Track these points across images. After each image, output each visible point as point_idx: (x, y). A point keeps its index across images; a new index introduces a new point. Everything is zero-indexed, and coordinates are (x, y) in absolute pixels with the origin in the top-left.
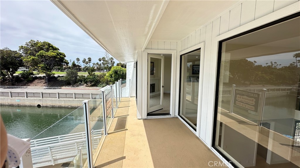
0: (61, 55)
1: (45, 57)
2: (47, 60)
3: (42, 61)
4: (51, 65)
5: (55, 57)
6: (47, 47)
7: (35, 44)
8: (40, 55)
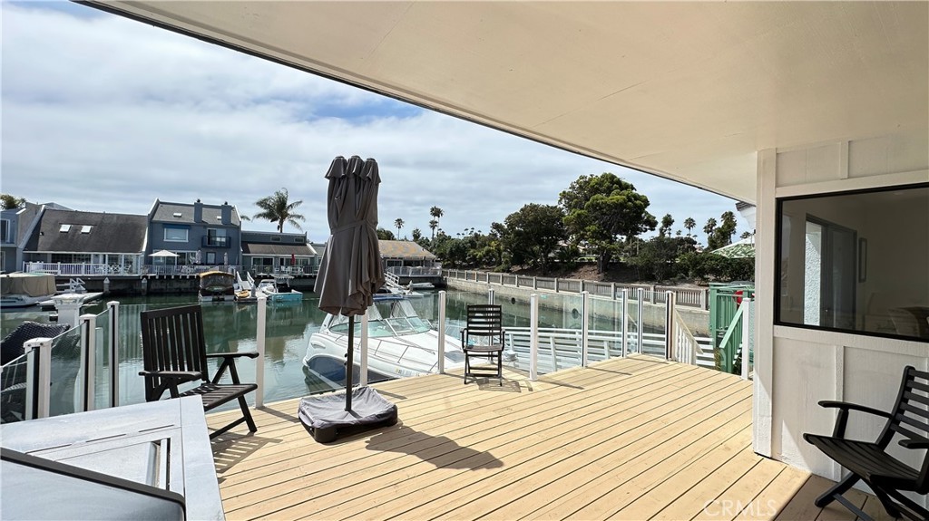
0: (636, 199)
1: (601, 208)
2: (605, 214)
3: (596, 218)
4: (611, 226)
5: (622, 206)
6: (607, 184)
7: (586, 182)
8: (593, 205)
